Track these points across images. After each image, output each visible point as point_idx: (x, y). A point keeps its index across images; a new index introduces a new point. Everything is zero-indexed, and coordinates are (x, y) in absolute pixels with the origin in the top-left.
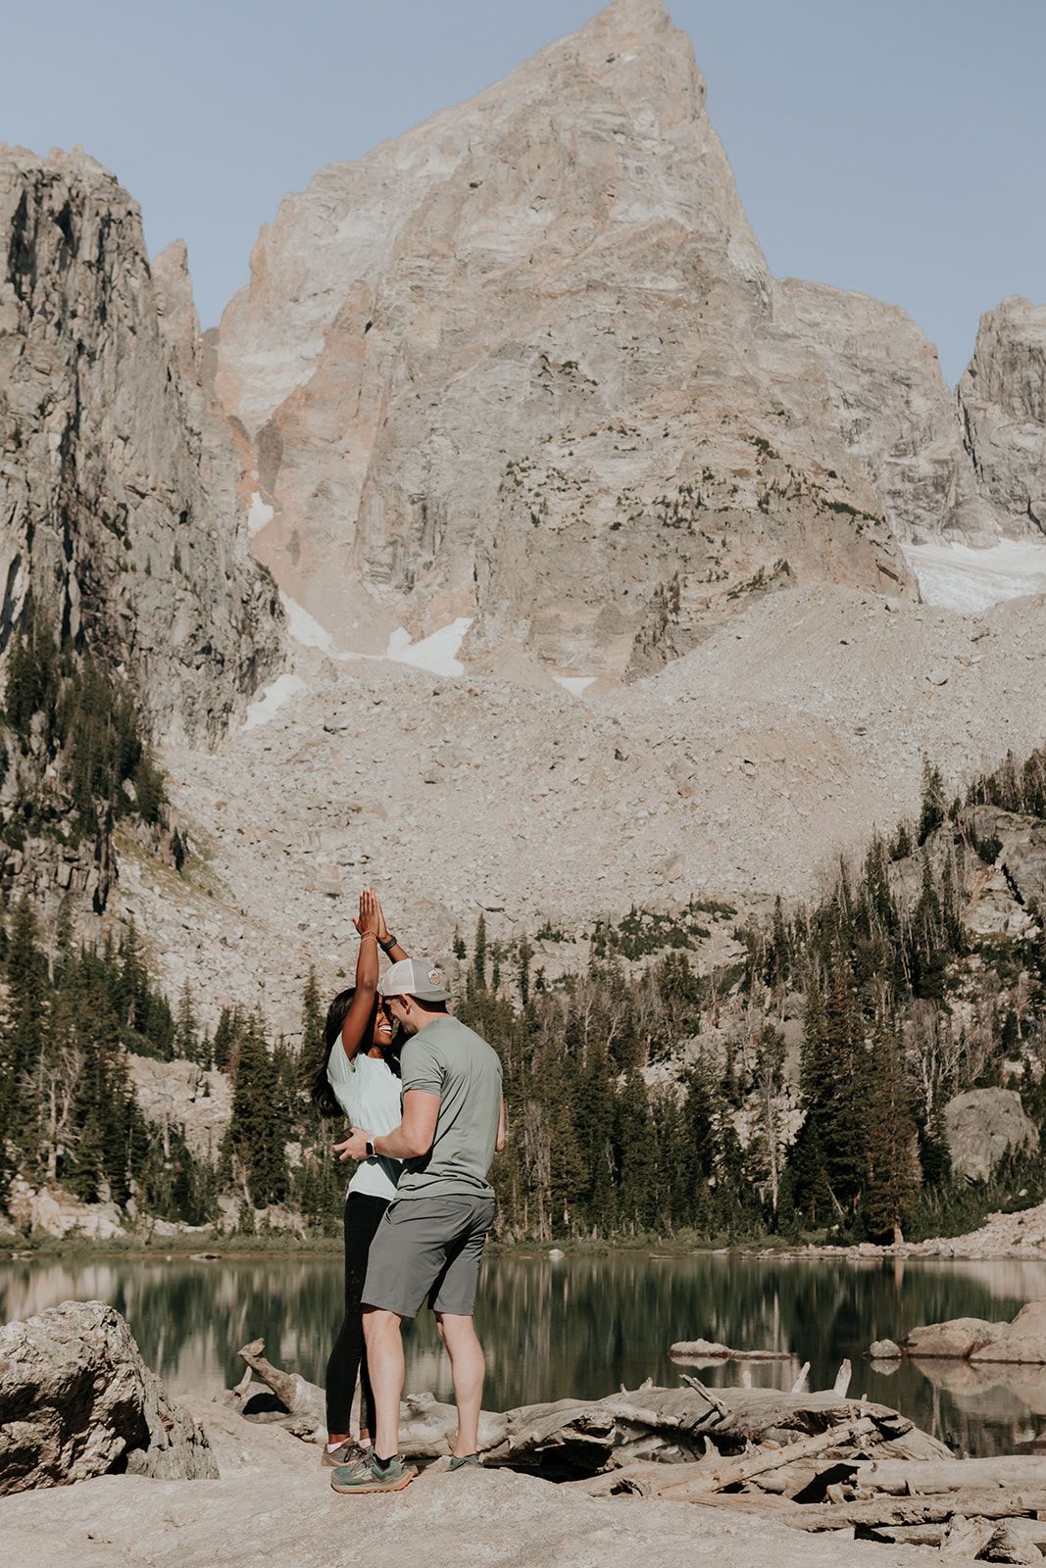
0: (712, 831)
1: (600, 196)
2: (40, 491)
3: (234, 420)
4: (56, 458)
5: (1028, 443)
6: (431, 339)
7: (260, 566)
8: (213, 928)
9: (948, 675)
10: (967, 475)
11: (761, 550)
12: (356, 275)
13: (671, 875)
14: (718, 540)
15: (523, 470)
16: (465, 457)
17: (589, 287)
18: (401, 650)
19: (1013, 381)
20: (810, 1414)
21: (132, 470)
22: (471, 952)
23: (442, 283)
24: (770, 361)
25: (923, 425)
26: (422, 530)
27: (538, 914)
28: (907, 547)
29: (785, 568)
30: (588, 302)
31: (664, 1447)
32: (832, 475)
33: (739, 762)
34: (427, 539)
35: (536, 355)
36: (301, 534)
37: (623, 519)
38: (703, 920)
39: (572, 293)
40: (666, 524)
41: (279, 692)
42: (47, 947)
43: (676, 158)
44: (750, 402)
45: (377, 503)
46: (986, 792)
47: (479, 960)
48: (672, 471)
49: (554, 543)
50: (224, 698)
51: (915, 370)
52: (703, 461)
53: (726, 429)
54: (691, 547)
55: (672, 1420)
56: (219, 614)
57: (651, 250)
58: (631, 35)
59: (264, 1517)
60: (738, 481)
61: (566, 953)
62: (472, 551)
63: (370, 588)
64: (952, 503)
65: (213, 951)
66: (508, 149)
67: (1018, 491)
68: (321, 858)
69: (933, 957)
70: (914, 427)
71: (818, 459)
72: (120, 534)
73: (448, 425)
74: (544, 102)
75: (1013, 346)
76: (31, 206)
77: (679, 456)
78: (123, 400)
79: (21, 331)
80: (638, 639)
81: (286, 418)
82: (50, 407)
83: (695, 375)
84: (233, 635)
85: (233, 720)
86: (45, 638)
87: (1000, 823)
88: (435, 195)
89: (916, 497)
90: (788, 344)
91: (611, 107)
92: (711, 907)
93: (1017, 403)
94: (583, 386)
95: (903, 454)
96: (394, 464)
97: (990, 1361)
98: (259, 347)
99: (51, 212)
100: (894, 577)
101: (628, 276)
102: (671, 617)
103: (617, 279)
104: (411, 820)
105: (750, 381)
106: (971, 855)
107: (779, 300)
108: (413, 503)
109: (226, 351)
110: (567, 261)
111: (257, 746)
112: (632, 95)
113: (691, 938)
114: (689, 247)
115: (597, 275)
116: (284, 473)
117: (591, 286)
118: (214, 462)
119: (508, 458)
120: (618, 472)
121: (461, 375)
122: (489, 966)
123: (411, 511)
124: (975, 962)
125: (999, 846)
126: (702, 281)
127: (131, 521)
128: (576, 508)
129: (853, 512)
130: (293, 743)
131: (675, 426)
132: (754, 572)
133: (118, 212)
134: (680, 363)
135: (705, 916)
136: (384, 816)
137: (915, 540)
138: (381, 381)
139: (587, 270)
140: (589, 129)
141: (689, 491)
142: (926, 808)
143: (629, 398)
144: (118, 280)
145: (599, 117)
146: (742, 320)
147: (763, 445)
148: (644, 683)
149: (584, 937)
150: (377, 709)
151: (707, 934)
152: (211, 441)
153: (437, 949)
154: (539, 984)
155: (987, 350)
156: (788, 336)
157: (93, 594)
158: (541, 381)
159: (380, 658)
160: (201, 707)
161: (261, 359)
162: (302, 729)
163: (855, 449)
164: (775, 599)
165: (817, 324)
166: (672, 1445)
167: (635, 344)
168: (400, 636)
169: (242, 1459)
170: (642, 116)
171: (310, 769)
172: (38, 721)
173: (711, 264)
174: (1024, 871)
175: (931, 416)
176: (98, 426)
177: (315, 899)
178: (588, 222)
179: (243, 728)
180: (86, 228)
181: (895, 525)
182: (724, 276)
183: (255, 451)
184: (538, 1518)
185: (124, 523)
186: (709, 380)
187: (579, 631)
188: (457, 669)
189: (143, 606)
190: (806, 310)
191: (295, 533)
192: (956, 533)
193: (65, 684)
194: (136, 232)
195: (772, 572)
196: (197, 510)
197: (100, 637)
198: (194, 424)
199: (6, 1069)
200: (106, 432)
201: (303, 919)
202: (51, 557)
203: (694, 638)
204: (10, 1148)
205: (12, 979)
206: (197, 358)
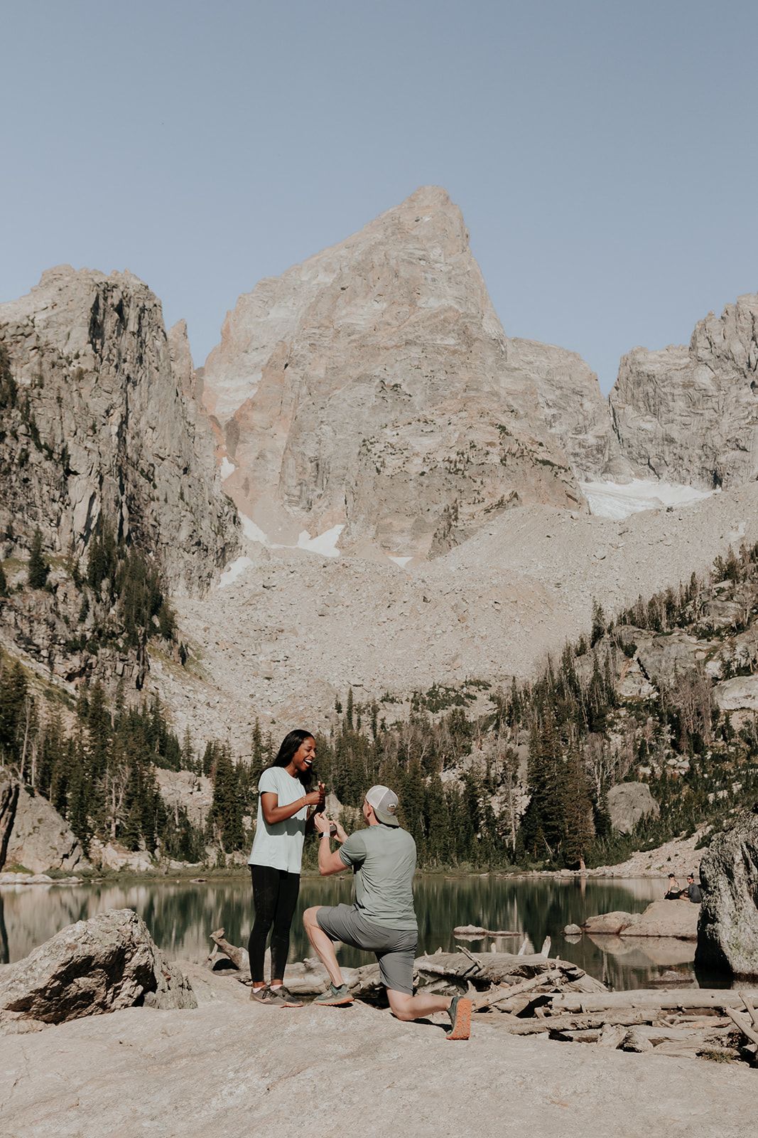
0: (477, 641)
1: (412, 294)
2: (106, 457)
3: (213, 417)
4: (115, 439)
5: (648, 426)
6: (320, 372)
7: (227, 497)
8: (202, 697)
9: (605, 553)
10: (615, 444)
11: (502, 486)
12: (279, 338)
13: (455, 665)
14: (479, 481)
15: (371, 443)
16: (339, 437)
17: (407, 343)
18: (305, 543)
19: (639, 392)
20: (528, 967)
21: (156, 446)
22: (345, 709)
23: (326, 342)
24: (506, 383)
25: (590, 417)
26: (316, 477)
27: (382, 687)
28: (582, 484)
29: (516, 496)
30: (406, 351)
31: (448, 986)
32: (541, 444)
33: (492, 602)
34: (319, 481)
35: (378, 381)
36: (250, 479)
37: (426, 470)
38: (472, 690)
39: (397, 347)
40: (450, 472)
41: (238, 566)
42: (111, 709)
43: (453, 273)
44: (495, 405)
45: (291, 462)
46: (628, 618)
47: (349, 714)
48: (453, 443)
49: (389, 483)
50: (208, 570)
51: (585, 387)
52: (470, 438)
53: (482, 420)
54: (463, 485)
55: (452, 971)
56: (205, 524)
57: (441, 323)
58: (428, 207)
59: (217, 1031)
60: (489, 448)
61: (397, 709)
62: (344, 488)
63: (288, 509)
64: (607, 460)
65: (202, 710)
66: (361, 269)
67: (643, 453)
68: (262, 658)
69: (600, 710)
70: (585, 418)
71: (533, 436)
72: (150, 480)
73: (330, 420)
74: (381, 243)
75: (638, 373)
76: (101, 302)
77: (457, 435)
78: (152, 407)
79: (96, 370)
80: (435, 536)
81: (241, 416)
82: (112, 411)
83: (465, 391)
84: (213, 535)
85: (213, 582)
86: (110, 538)
87: (635, 635)
88: (322, 294)
89: (587, 457)
90: (516, 373)
91: (417, 247)
92: (477, 683)
93: (641, 404)
94: (404, 397)
95: (580, 433)
96: (301, 441)
97: (631, 936)
98: (226, 377)
99: (113, 305)
100: (575, 500)
101: (428, 337)
102: (454, 523)
103: (422, 339)
104: (312, 637)
105: (495, 394)
106: (620, 653)
107: (510, 349)
108: (311, 462)
109: (208, 380)
110: (394, 329)
111: (226, 596)
112: (429, 240)
113: (466, 700)
114: (461, 321)
115: (410, 337)
116: (240, 446)
118: (202, 441)
119: (363, 437)
120: (424, 444)
121: (337, 392)
122: (355, 717)
123: (310, 467)
124: (623, 712)
125: (635, 648)
126: (468, 338)
127: (156, 473)
128: (400, 464)
129: (552, 465)
130: (246, 594)
131: (454, 419)
132: (498, 498)
133: (149, 305)
134: (457, 384)
135: (474, 688)
136: (296, 634)
137: (587, 480)
138: (293, 396)
139: (406, 334)
140: (406, 257)
141: (463, 454)
142: (595, 627)
143: (429, 404)
144: (149, 342)
145: (412, 251)
146: (490, 361)
147: (503, 428)
148: (439, 559)
149: (407, 700)
150: (292, 575)
151: (475, 698)
152: (200, 429)
153: (326, 708)
154: (383, 726)
155: (624, 375)
156: (516, 369)
157: (136, 514)
158: (381, 395)
159: (294, 547)
160: (195, 574)
161: (227, 384)
162: (252, 587)
163: (553, 430)
164: (510, 513)
165: (532, 363)
166: (453, 985)
167: (432, 374)
168: (304, 535)
169: (212, 996)
170: (435, 250)
171: (256, 609)
172: (105, 584)
173: (473, 330)
174: (649, 661)
175: (594, 412)
176: (138, 422)
177: (259, 680)
178: (406, 308)
179: (219, 586)
180: (131, 313)
181: (576, 472)
182: (480, 337)
183: (224, 434)
184: (369, 1029)
185: (153, 474)
186: (472, 394)
187: (403, 532)
188: (336, 553)
189: (163, 520)
190: (526, 355)
191: (247, 479)
192: (609, 476)
193: (121, 563)
194: (159, 316)
195: (508, 498)
196: (193, 467)
197: (140, 537)
198: (191, 420)
199: (88, 777)
200: (142, 425)
201: (252, 692)
202: (111, 492)
203: (466, 535)
204: (91, 821)
205: (93, 726)
206: (192, 384)
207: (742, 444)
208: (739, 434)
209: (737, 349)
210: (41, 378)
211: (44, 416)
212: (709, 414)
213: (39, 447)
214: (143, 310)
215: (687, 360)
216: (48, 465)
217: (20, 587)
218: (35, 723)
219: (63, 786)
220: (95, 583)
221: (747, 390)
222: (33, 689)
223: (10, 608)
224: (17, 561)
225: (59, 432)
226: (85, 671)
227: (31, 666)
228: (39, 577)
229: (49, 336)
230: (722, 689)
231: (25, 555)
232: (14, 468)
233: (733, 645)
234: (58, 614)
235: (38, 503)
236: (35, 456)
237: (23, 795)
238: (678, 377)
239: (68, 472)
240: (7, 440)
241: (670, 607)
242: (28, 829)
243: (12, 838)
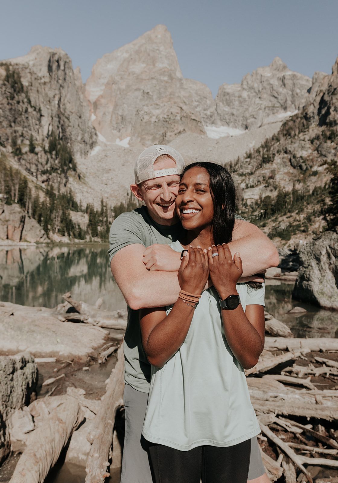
1: (154, 62)
2: (54, 111)
3: (89, 101)
4: (57, 106)
5: (227, 109)
6: (123, 87)
7: (93, 127)
8: (85, 190)
9: (211, 149)
10: (216, 115)
11: (180, 127)
12: (111, 75)
14: (173, 125)
15: (140, 111)
16: (130, 108)
18: (118, 142)
19: (224, 98)
21: (71, 108)
22: (130, 195)
23: (126, 77)
24: (183, 93)
25: (209, 106)
26: (122, 121)
29: (185, 130)
30: (151, 81)
32: (193, 114)
34: (123, 123)
35: (142, 90)
37: (157, 120)
39: (149, 79)
40: (164, 122)
41: (97, 149)
42: (56, 192)
43: (167, 55)
44: (179, 100)
45: (114, 116)
47: (131, 196)
48: (165, 112)
49: (145, 124)
50: (87, 150)
51: (208, 96)
52: (171, 111)
53: (175, 105)
54: (168, 126)
56: (86, 135)
57: (163, 72)
58: (160, 32)
60: (177, 115)
62: (131, 125)
63: (113, 131)
64: (213, 120)
65: (85, 194)
66: (138, 52)
67: (224, 118)
68: (104, 178)
70: (207, 106)
71: (191, 111)
72: (68, 120)
73: (127, 102)
74: (144, 44)
75: (225, 92)
76: (52, 59)
77: (167, 110)
78: (69, 96)
79: (50, 82)
81: (98, 100)
82: (55, 96)
83: (170, 95)
84: (89, 139)
85: (89, 154)
86: (55, 138)
88: (125, 61)
90: (186, 90)
91: (156, 45)
93: (225, 102)
94: (150, 96)
95: (205, 111)
96: (117, 109)
98: (93, 87)
99: (55, 60)
100: (203, 132)
101: (159, 77)
102: (165, 138)
103: (157, 77)
104: (120, 172)
105: (179, 97)
107: (185, 82)
108: (120, 116)
109: (87, 88)
110: (148, 73)
111: (93, 158)
112: (160, 43)
114: (169, 72)
115: (153, 76)
116: (98, 110)
117: (152, 78)
118: (85, 108)
119: (137, 109)
120: (157, 112)
121: (129, 94)
122: (133, 197)
123: (120, 118)
126: (171, 78)
128: (149, 118)
129: (196, 121)
130: (99, 158)
131: (166, 104)
132: (179, 130)
133: (67, 60)
134: (167, 93)
136: (115, 171)
137: (207, 126)
138: (115, 94)
139: (151, 75)
140: (152, 49)
141: (168, 116)
143: (158, 99)
144: (68, 73)
145: (154, 47)
146: (178, 85)
147: (181, 108)
150: (114, 152)
152: (85, 104)
153: (124, 194)
155: (220, 93)
157: (64, 131)
158: (143, 95)
159: (114, 144)
160: (83, 151)
161: (93, 89)
162: (101, 156)
163: (197, 110)
164: (182, 135)
165: (191, 87)
167: (159, 89)
168: (118, 140)
170: (162, 47)
171: (102, 163)
172: (54, 153)
173: (173, 75)
175: (210, 104)
176: (64, 100)
177: (103, 185)
178: (152, 67)
179: (91, 155)
180: (62, 63)
181: (203, 123)
182: (175, 77)
183: (92, 106)
185: (69, 118)
186: (172, 96)
187: (149, 140)
188: (128, 146)
189: (73, 133)
190: (189, 84)
191: (100, 121)
192: (213, 125)
193: (59, 146)
194: (71, 65)
195: (182, 131)
196: (82, 116)
197: (65, 138)
198: (82, 100)
199: (48, 213)
200: (66, 101)
201: (101, 188)
202: (56, 123)
203: (169, 142)
204: (49, 227)
205: (50, 197)
206: (82, 89)
207: (255, 116)
208: (254, 113)
209: (256, 85)
210: (31, 83)
211: (33, 96)
212: (245, 107)
213: (31, 107)
214: (65, 62)
215: (239, 89)
216: (34, 113)
217: (26, 153)
218: (30, 195)
219: (40, 216)
220: (50, 152)
221: (258, 99)
222: (30, 185)
223: (23, 159)
224: (25, 144)
225: (37, 102)
226: (48, 180)
227: (30, 177)
228: (32, 149)
229: (35, 69)
230: (245, 192)
231: (27, 142)
232: (23, 113)
233: (249, 179)
234: (39, 162)
235: (31, 125)
236: (30, 110)
237: (27, 218)
238: (237, 94)
239: (41, 116)
240: (21, 104)
241: (231, 167)
242: (29, 229)
243: (24, 232)
